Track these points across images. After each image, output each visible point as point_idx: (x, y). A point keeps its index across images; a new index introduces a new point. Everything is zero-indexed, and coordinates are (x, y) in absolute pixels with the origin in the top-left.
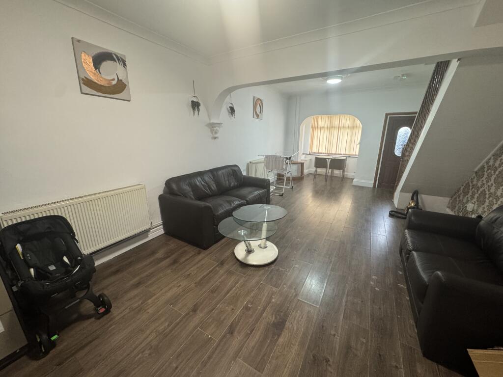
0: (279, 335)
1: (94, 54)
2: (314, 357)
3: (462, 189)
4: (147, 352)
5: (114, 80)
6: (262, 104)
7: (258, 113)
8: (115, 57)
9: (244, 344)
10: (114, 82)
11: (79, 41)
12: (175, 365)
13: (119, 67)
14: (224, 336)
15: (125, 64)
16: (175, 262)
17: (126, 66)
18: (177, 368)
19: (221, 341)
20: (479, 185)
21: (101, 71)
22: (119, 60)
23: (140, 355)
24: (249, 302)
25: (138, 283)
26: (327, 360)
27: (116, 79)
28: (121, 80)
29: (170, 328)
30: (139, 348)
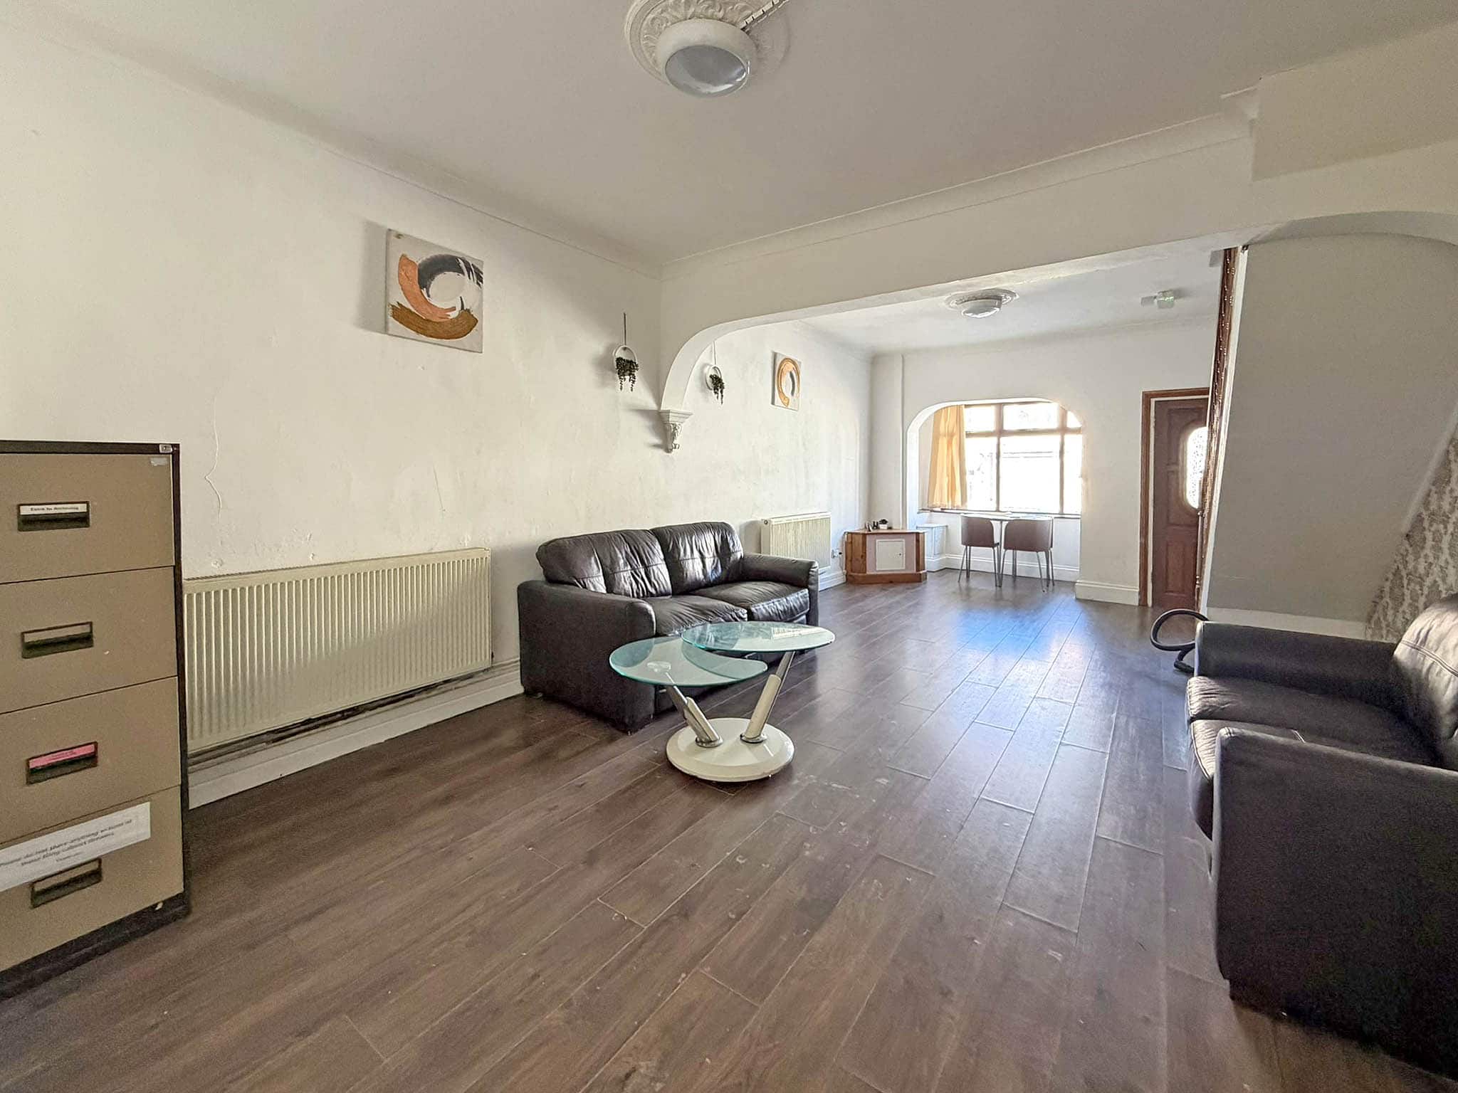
0: (814, 929)
1: (424, 259)
2: (907, 982)
3: (1387, 589)
4: (464, 939)
5: (454, 309)
6: (798, 374)
7: (788, 394)
8: (462, 264)
9: (717, 939)
10: (453, 315)
11: (399, 236)
12: (531, 971)
13: (468, 282)
14: (665, 921)
15: (480, 279)
16: (545, 756)
17: (482, 281)
18: (536, 976)
19: (653, 930)
20: (1421, 570)
21: (430, 293)
22: (469, 270)
23: (445, 944)
24: (738, 852)
25: (447, 798)
26: (946, 991)
27: (459, 308)
28: (468, 311)
29: (524, 893)
30: (445, 929)
